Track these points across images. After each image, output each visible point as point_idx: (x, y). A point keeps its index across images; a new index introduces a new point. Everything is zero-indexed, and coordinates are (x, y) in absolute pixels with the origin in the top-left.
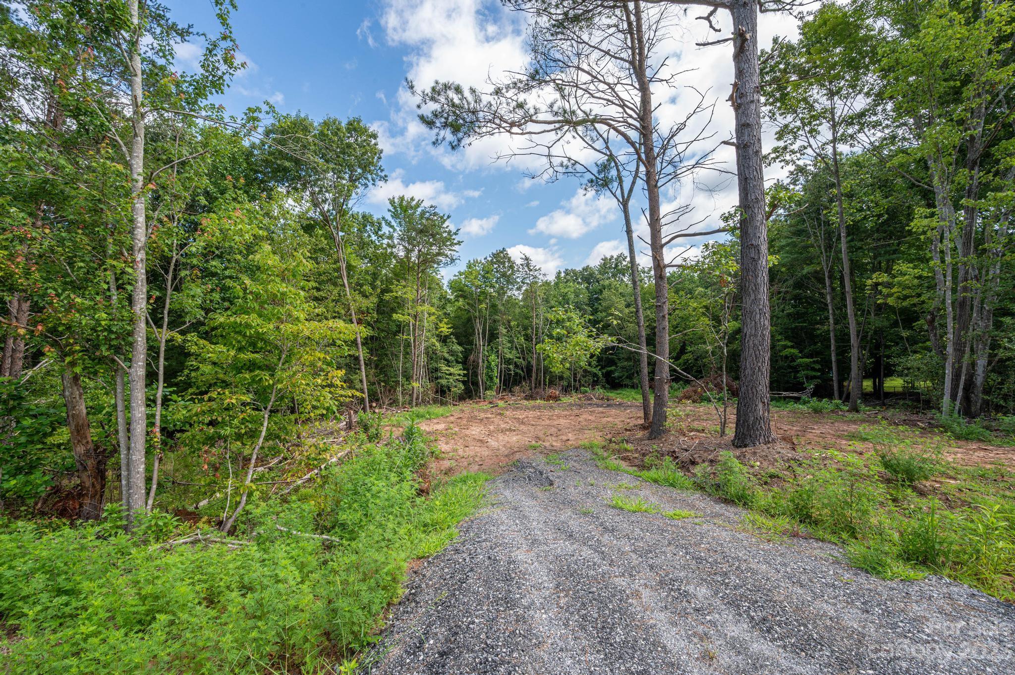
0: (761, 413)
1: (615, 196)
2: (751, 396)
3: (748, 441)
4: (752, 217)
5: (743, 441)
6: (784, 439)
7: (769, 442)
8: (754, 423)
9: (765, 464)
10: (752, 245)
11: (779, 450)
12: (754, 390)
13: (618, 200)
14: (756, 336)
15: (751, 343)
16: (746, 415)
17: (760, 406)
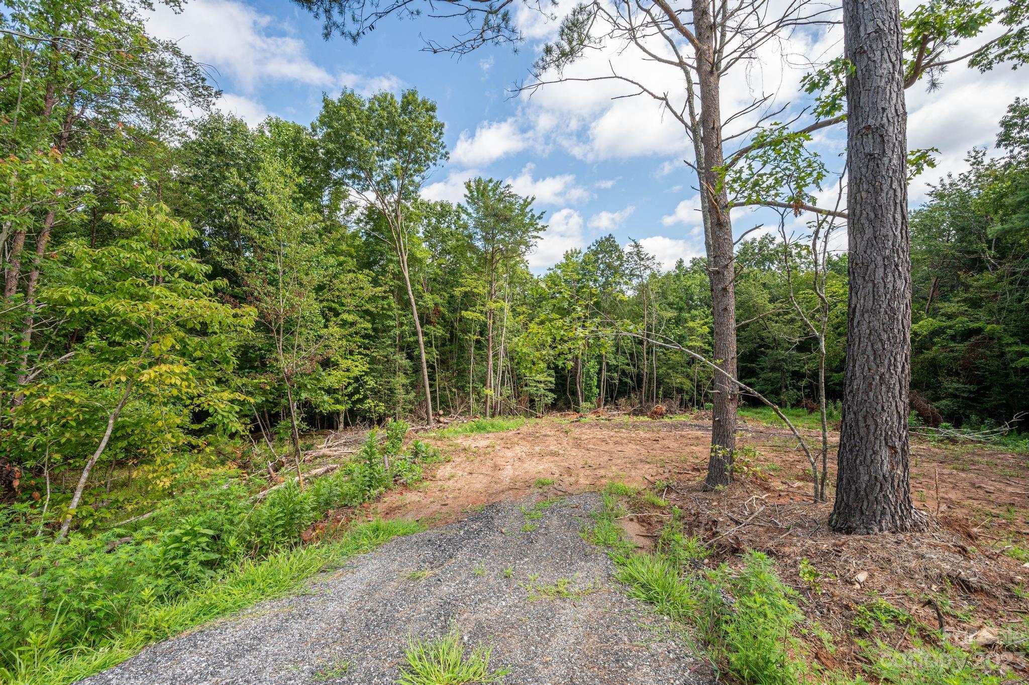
0: (886, 467)
1: (683, 121)
2: (863, 431)
3: (855, 521)
4: (869, 72)
5: (846, 521)
6: (948, 523)
7: (903, 529)
8: (870, 487)
9: (880, 579)
10: (868, 127)
11: (924, 550)
12: (870, 422)
13: (686, 126)
14: (874, 312)
15: (864, 327)
16: (853, 468)
17: (885, 454)
